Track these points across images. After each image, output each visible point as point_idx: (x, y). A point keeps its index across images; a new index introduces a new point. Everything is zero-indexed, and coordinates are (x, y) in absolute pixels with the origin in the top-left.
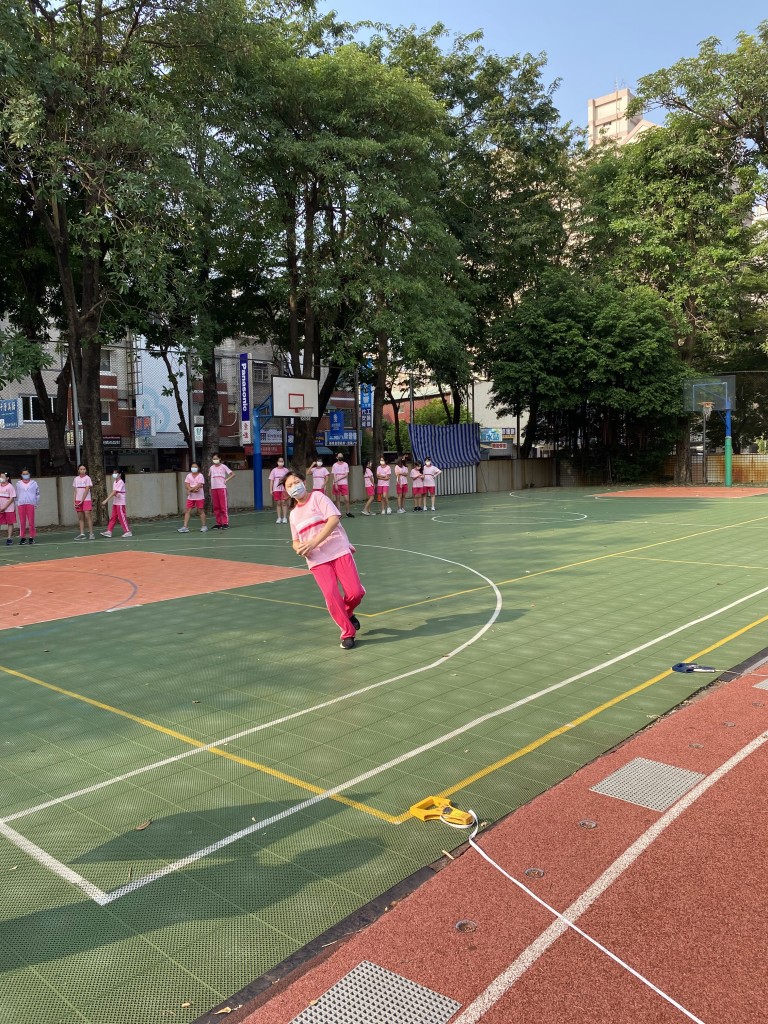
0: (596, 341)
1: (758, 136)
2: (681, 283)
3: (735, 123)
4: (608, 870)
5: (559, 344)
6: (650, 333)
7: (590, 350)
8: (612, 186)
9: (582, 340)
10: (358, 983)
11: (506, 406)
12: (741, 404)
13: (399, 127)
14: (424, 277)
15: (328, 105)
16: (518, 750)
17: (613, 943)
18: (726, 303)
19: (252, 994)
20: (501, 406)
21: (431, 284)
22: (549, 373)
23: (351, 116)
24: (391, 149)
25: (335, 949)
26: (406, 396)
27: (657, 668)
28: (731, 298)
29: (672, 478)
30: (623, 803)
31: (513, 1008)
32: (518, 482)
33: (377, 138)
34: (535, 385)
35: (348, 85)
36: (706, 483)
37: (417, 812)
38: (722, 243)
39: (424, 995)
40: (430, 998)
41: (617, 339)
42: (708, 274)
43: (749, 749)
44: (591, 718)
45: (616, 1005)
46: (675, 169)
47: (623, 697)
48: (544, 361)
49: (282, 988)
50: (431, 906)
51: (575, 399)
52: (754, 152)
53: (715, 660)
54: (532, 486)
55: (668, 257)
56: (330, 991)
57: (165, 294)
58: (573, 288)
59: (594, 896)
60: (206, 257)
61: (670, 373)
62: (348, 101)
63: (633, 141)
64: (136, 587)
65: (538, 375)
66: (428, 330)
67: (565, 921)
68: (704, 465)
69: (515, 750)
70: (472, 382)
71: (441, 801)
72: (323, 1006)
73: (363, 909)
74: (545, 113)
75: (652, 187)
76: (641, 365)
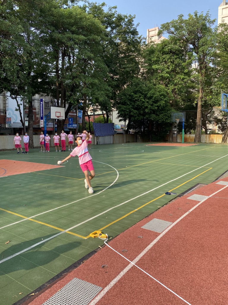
0: (148, 100)
1: (194, 45)
2: (172, 85)
3: (187, 40)
4: (145, 249)
5: (137, 101)
6: (163, 99)
7: (146, 103)
8: (153, 55)
9: (143, 100)
10: (73, 284)
11: (122, 118)
12: (187, 120)
13: (91, 33)
14: (98, 79)
15: (69, 24)
16: (121, 217)
17: (145, 269)
18: (184, 92)
19: (41, 289)
20: (120, 118)
21: (100, 81)
22: (134, 109)
23: (76, 28)
24: (88, 39)
25: (66, 275)
26: (92, 114)
27: (160, 193)
28: (185, 90)
29: (167, 141)
30: (150, 231)
31: (117, 288)
32: (125, 141)
33: (84, 35)
34: (130, 113)
35: (76, 19)
36: (177, 142)
37: (92, 235)
38: (183, 74)
39: (92, 286)
40: (94, 287)
41: (154, 100)
42: (180, 83)
43: (185, 215)
44: (142, 208)
45: (146, 285)
46: (171, 52)
47: (151, 201)
48: (133, 106)
49: (50, 287)
50: (95, 261)
51: (141, 117)
52: (192, 48)
53: (177, 191)
54: (129, 142)
55: (168, 77)
56: (64, 287)
57: (16, 79)
58: (141, 85)
59: (141, 257)
60: (30, 68)
61: (168, 110)
62: (75, 23)
63: (159, 42)
64: (6, 170)
65: (131, 109)
66: (99, 94)
67: (133, 263)
68: (177, 137)
69: (120, 217)
70: (112, 111)
71: (99, 232)
72: (62, 291)
73: (75, 263)
74: (134, 33)
75: (164, 56)
76: (160, 108)
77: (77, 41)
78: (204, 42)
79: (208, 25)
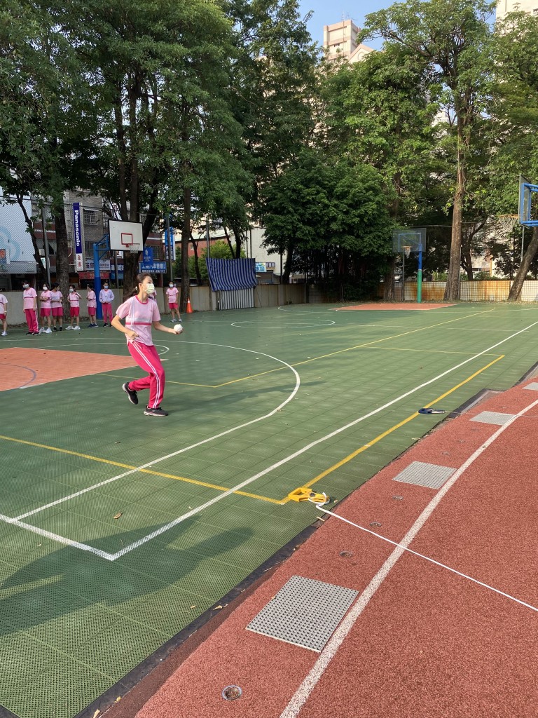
0: (336, 202)
1: (444, 64)
2: (392, 165)
3: (430, 53)
4: (417, 520)
5: (311, 203)
6: (372, 197)
7: (332, 209)
8: (347, 92)
9: (326, 202)
11: (273, 246)
12: (428, 247)
13: (199, 37)
14: (220, 153)
18: (420, 179)
19: (232, 598)
20: (270, 247)
21: (224, 156)
22: (304, 223)
23: (165, 26)
24: (195, 52)
25: (273, 571)
26: (202, 237)
27: (408, 411)
28: (423, 175)
29: (382, 298)
30: (414, 486)
31: (388, 590)
32: (281, 300)
33: (184, 46)
34: (294, 232)
36: (403, 301)
37: (292, 497)
38: (419, 137)
39: (336, 589)
40: (340, 590)
41: (350, 202)
42: (410, 158)
43: (476, 454)
44: (380, 441)
46: (389, 83)
47: (394, 428)
48: (301, 215)
49: (249, 593)
50: (321, 545)
51: (322, 243)
52: (440, 74)
53: (443, 406)
54: (291, 303)
55: (384, 145)
56: (280, 591)
57: (30, 156)
58: (320, 164)
59: (414, 534)
61: (383, 226)
62: (163, 14)
63: (361, 60)
65: (297, 225)
66: (223, 189)
67: (401, 547)
68: (403, 288)
69: (339, 461)
70: (251, 228)
71: (306, 491)
72: (280, 599)
73: (281, 550)
74: (301, 36)
75: (373, 95)
76: (365, 220)
77: (168, 58)
78: (470, 59)
79: (478, 16)
